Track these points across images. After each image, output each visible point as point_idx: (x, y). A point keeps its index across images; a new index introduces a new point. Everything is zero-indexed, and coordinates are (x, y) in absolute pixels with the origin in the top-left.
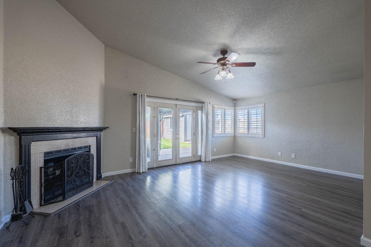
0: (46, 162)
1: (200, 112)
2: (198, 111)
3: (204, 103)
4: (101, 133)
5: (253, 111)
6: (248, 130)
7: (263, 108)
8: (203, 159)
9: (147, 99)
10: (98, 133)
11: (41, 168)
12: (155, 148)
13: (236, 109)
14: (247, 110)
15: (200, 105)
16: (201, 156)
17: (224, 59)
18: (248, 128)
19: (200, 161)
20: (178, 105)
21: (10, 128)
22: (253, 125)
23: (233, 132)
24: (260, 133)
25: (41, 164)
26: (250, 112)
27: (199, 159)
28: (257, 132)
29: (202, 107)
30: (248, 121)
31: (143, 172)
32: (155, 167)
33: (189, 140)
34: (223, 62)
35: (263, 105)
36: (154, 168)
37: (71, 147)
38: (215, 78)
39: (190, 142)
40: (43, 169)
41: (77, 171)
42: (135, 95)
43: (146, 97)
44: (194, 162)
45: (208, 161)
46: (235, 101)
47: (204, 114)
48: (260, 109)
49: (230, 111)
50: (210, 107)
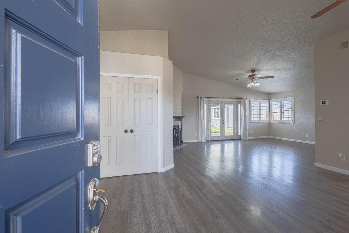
1: (239, 105)
2: (238, 105)
3: (242, 99)
4: (182, 119)
5: (285, 103)
6: (281, 118)
7: (293, 100)
8: (242, 138)
9: (205, 99)
12: (209, 129)
13: (270, 101)
14: (280, 102)
15: (239, 100)
16: (240, 135)
17: (253, 75)
18: (281, 116)
19: (240, 139)
20: (223, 102)
22: (286, 114)
23: (268, 119)
24: (291, 120)
26: (282, 103)
27: (239, 138)
28: (289, 119)
29: (241, 101)
30: (281, 111)
31: (203, 142)
32: (209, 140)
33: (231, 127)
34: (252, 77)
35: (293, 98)
38: (248, 86)
39: (232, 129)
42: (198, 97)
43: (204, 98)
44: (235, 139)
45: (246, 139)
46: (269, 95)
47: (243, 106)
48: (291, 101)
49: (266, 103)
50: (247, 101)
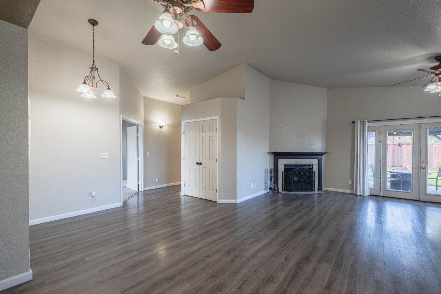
0: (285, 169)
4: (323, 157)
9: (370, 125)
10: (319, 157)
11: (283, 172)
21: (271, 152)
25: (283, 170)
36: (380, 196)
37: (298, 164)
40: (284, 173)
41: (300, 178)
42: (354, 122)
